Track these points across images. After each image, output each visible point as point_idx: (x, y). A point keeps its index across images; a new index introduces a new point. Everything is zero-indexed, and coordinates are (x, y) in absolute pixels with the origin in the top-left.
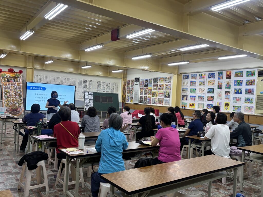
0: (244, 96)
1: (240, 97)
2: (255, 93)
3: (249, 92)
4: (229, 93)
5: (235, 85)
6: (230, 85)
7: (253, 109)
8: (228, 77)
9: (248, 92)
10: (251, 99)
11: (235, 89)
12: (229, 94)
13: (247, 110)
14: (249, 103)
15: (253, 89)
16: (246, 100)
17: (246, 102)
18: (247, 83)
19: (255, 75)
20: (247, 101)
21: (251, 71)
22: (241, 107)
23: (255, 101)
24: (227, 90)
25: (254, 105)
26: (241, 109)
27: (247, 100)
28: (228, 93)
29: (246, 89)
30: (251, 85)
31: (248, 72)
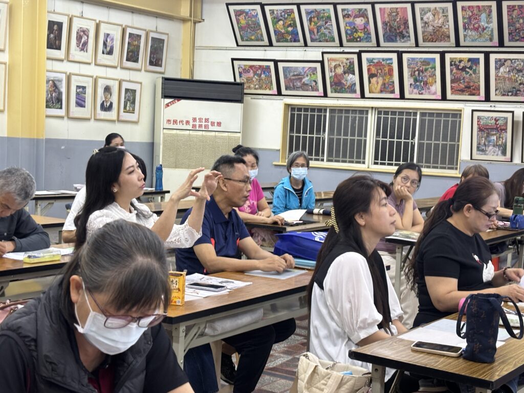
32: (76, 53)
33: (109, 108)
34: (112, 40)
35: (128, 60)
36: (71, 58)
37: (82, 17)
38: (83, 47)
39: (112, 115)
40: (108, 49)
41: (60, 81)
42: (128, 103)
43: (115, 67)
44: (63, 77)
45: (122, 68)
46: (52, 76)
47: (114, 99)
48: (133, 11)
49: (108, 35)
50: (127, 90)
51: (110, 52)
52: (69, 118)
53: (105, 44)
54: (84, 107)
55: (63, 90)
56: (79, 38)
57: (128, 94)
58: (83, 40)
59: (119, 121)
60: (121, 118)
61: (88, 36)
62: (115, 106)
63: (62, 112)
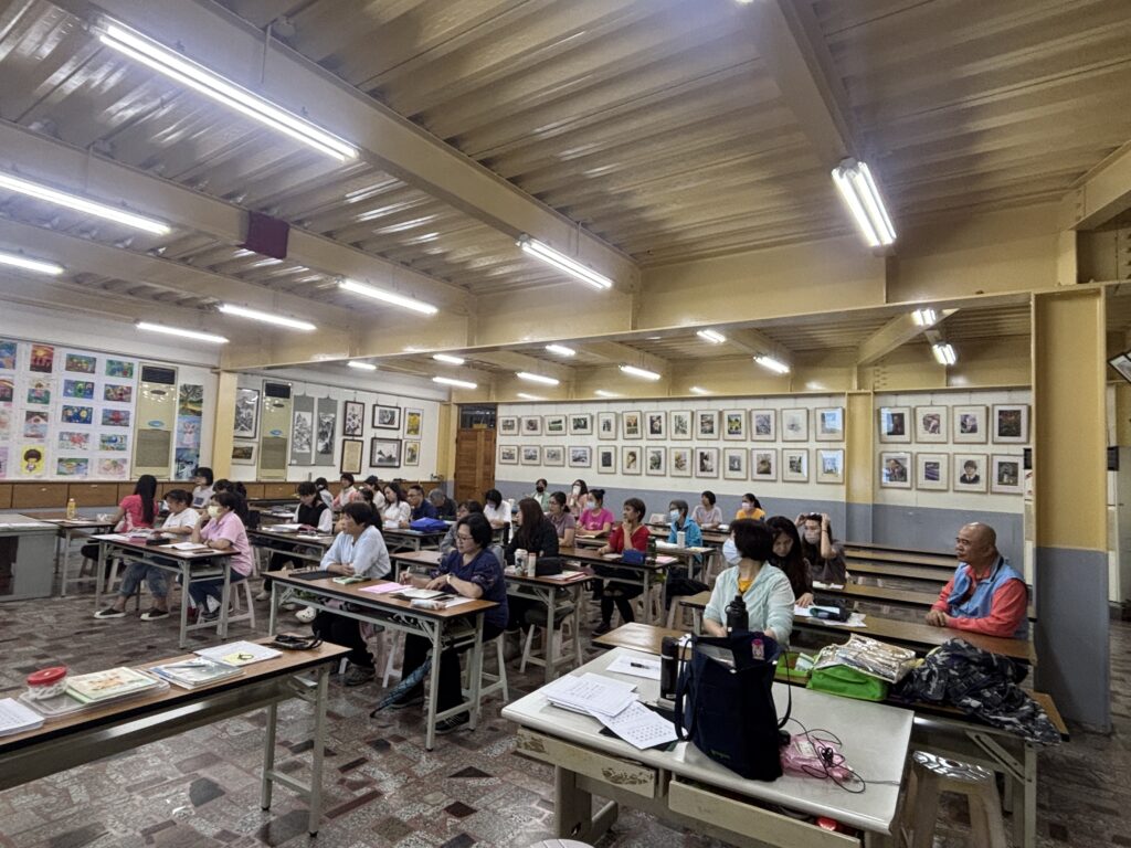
0: (97, 430)
1: (84, 432)
2: (131, 423)
3: (115, 419)
4: (43, 417)
5: (66, 394)
6: (47, 393)
7: (127, 467)
8: (38, 363)
9: (112, 419)
10: (119, 440)
11: (66, 408)
12: (42, 421)
13: (106, 469)
14: (113, 448)
15: (128, 413)
16: (103, 441)
17: (103, 448)
18: (107, 392)
19: (132, 374)
20: (106, 444)
21: (120, 363)
22: (86, 461)
23: (131, 443)
24: (36, 407)
25: (128, 454)
26: (89, 467)
27: (109, 442)
28: (37, 417)
29: (105, 411)
30: (121, 400)
31: (111, 362)
32: (923, 434)
33: (976, 479)
34: (974, 420)
35: (1001, 434)
36: (919, 440)
37: (932, 405)
38: (935, 429)
39: (981, 486)
40: (969, 428)
41: (905, 459)
42: (1006, 477)
43: (986, 443)
44: (908, 456)
45: (994, 443)
46: (894, 456)
47: (981, 471)
48: (1009, 389)
49: (967, 416)
50: (1001, 464)
51: (974, 430)
52: (918, 489)
53: (963, 424)
54: (937, 479)
55: (908, 466)
56: (927, 423)
57: (1004, 467)
58: (932, 425)
59: (993, 493)
60: (994, 490)
61: (939, 421)
62: (983, 477)
63: (907, 484)
